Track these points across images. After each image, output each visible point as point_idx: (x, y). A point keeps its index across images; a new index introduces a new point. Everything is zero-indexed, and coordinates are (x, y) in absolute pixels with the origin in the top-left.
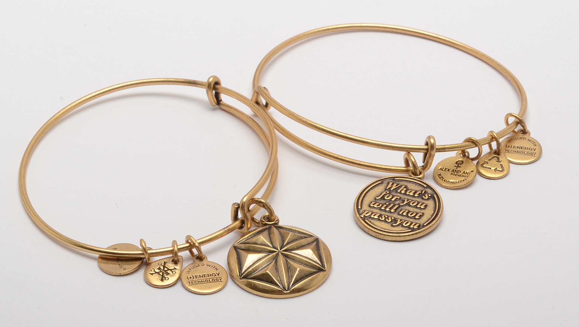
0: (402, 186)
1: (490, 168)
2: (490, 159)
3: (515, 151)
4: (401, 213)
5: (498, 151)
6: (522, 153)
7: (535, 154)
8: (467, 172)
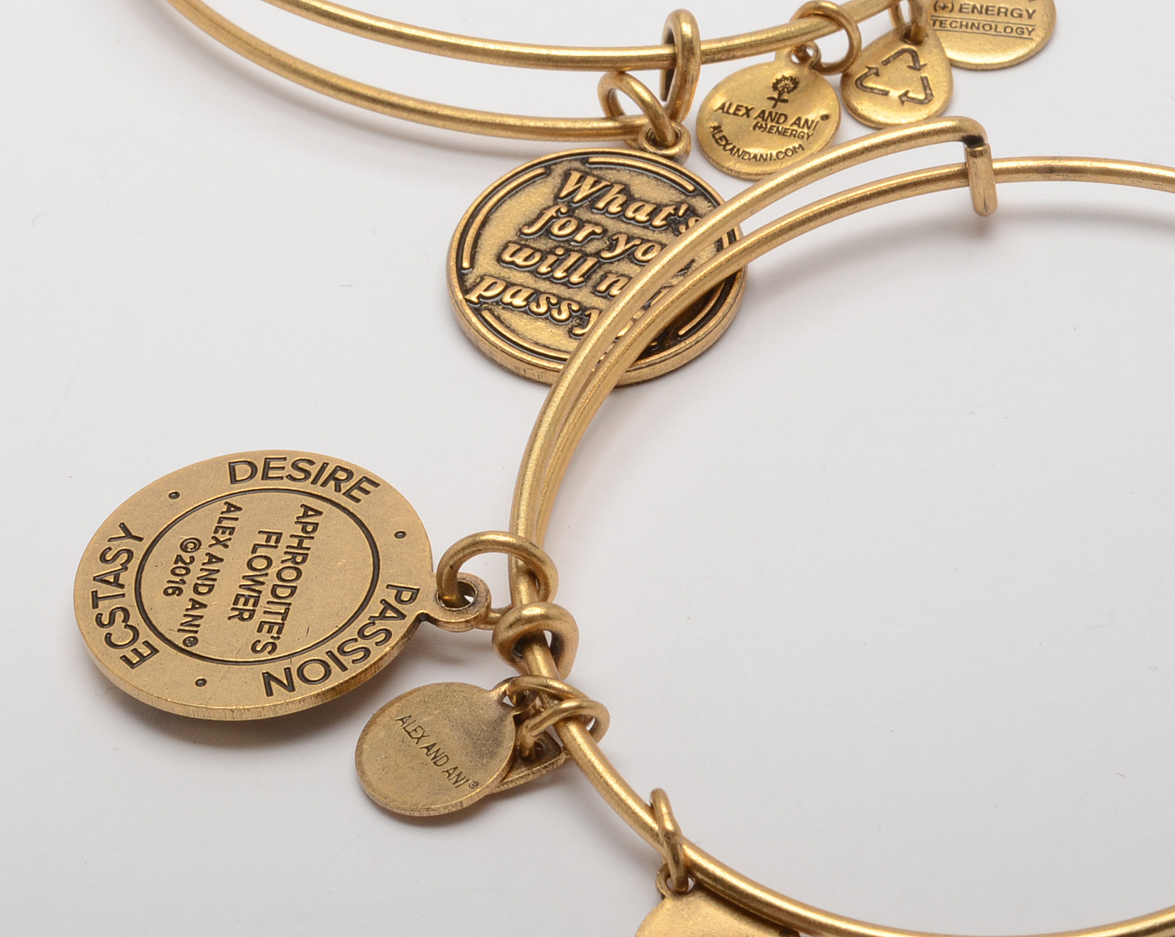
0: (611, 186)
1: (886, 93)
2: (889, 59)
3: (964, 23)
4: (603, 287)
5: (916, 29)
6: (987, 28)
7: (1033, 30)
8: (807, 121)
